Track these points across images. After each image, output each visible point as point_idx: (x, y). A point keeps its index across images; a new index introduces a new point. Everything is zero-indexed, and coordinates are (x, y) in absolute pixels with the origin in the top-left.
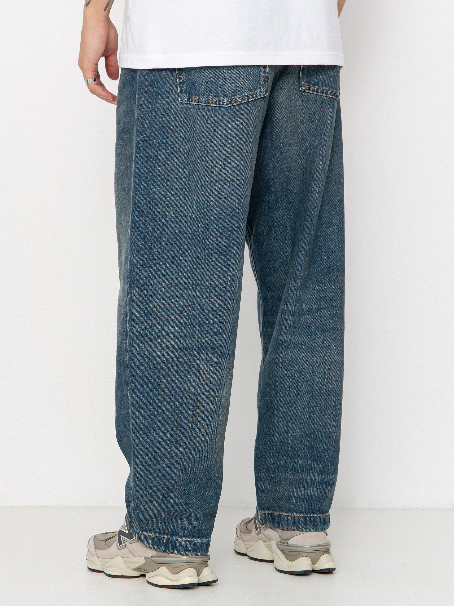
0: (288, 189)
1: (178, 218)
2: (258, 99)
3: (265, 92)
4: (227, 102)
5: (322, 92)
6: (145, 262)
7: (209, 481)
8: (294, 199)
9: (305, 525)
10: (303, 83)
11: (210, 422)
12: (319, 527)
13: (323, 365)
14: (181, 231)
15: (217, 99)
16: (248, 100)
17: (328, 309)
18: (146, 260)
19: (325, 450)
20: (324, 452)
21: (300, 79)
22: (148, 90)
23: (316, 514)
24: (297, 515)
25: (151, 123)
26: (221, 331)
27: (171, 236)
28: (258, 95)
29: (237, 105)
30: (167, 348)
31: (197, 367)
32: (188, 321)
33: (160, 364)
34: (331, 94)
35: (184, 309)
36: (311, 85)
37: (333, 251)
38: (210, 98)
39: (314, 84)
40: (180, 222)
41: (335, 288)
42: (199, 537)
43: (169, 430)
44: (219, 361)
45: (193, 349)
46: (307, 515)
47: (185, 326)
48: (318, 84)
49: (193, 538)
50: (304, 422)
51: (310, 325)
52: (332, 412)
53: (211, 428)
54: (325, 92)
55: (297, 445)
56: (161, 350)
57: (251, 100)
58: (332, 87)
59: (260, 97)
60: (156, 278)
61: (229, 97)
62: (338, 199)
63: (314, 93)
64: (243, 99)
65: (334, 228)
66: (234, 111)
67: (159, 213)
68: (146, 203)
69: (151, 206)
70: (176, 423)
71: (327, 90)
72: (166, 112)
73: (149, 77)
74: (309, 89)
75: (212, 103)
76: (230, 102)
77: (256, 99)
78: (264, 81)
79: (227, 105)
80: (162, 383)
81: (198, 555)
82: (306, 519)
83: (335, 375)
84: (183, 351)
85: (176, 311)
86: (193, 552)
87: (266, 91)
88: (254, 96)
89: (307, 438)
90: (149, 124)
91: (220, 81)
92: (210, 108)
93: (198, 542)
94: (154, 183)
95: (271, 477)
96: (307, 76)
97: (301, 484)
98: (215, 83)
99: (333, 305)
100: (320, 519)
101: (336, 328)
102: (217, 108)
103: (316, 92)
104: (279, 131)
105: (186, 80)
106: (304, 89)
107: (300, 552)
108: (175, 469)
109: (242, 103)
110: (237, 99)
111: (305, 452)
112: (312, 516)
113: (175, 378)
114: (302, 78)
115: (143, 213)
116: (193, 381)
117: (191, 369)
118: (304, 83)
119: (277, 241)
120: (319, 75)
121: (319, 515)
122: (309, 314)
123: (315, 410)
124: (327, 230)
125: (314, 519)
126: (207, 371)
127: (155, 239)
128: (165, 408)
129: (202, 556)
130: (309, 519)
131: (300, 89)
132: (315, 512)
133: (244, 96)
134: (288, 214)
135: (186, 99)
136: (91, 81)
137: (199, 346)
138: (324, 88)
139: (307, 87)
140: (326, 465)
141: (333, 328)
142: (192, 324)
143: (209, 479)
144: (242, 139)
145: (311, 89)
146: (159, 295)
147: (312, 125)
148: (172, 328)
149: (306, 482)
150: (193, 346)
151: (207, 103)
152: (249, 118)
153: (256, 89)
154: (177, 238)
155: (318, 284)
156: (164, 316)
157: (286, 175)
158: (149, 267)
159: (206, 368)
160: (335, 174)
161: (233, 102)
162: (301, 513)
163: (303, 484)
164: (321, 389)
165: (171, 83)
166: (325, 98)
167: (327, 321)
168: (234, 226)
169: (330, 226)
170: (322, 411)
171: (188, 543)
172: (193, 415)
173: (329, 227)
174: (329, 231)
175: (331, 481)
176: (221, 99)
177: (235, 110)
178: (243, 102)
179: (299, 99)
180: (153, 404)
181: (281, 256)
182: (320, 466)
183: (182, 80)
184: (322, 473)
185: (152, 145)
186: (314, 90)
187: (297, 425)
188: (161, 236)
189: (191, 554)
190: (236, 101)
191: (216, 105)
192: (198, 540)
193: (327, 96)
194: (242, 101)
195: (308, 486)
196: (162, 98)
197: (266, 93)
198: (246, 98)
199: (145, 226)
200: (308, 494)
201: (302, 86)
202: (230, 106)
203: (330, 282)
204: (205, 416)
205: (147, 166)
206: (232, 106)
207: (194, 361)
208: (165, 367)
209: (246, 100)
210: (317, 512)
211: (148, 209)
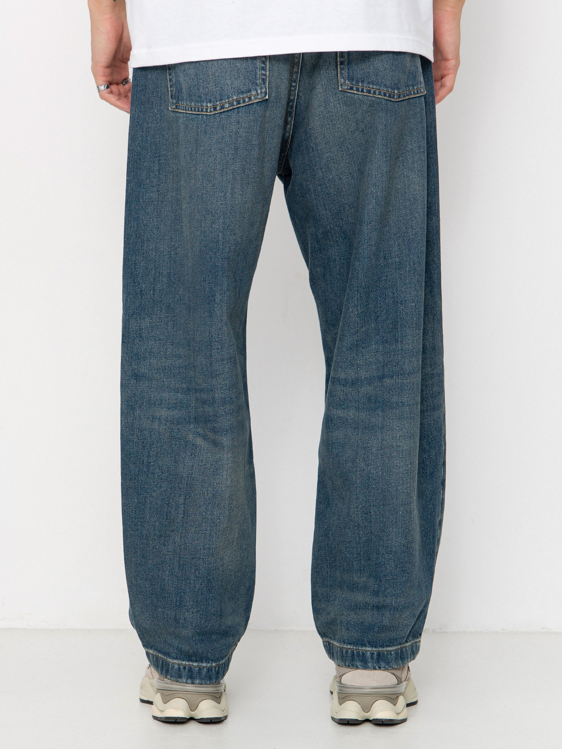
0: (342, 219)
1: (173, 256)
2: (253, 103)
3: (263, 95)
4: (211, 109)
5: (369, 92)
6: (135, 312)
7: (212, 592)
8: (350, 232)
9: (352, 660)
10: (342, 80)
11: (204, 514)
12: (370, 665)
13: (382, 452)
14: (176, 273)
15: (200, 104)
16: (239, 106)
17: (392, 377)
18: (137, 309)
19: (381, 564)
20: (380, 567)
21: (339, 76)
22: (139, 97)
23: (366, 646)
24: (345, 646)
25: (142, 138)
26: (211, 400)
27: (166, 279)
28: (253, 98)
29: (224, 112)
30: (159, 419)
31: (193, 445)
32: (184, 386)
33: (151, 439)
34: (380, 94)
35: (181, 371)
36: (354, 83)
37: (402, 301)
38: (193, 104)
39: (358, 82)
40: (175, 261)
41: (401, 350)
42: (196, 661)
43: (158, 523)
44: (214, 438)
45: (190, 422)
46: (355, 648)
47: (181, 393)
48: (363, 82)
49: (188, 661)
50: (359, 525)
51: (371, 398)
52: (392, 514)
53: (206, 522)
54: (372, 92)
55: (352, 554)
56: (152, 421)
57: (242, 105)
58: (381, 84)
59: (256, 101)
60: (149, 332)
61: (214, 102)
62: (412, 232)
63: (358, 93)
64: (231, 104)
65: (405, 271)
66: (220, 120)
67: (152, 250)
68: (136, 239)
69: (142, 242)
70: (165, 514)
71: (375, 89)
72: (157, 123)
73: (142, 80)
74: (351, 88)
75: (195, 111)
76: (215, 109)
77: (250, 104)
78: (264, 80)
79: (211, 112)
80: (152, 463)
81: (194, 683)
82: (354, 652)
83: (397, 466)
84: (178, 424)
85: (170, 373)
86: (187, 679)
87: (267, 93)
88: (247, 100)
89: (364, 547)
90: (140, 139)
91: (203, 82)
92: (194, 116)
93: (194, 667)
94: (146, 212)
95: (328, 594)
96: (348, 71)
97: (351, 606)
98: (198, 84)
99: (399, 372)
100: (372, 654)
101: (401, 402)
102: (200, 116)
103: (361, 92)
104: (316, 144)
105: (175, 82)
106: (345, 89)
107: (349, 695)
108: (163, 571)
109: (231, 110)
110: (223, 105)
111: (361, 564)
112: (361, 650)
113: (168, 458)
114: (341, 74)
115: (133, 250)
116: (187, 461)
117: (186, 446)
118: (344, 80)
119: (333, 287)
120: (363, 69)
121: (370, 649)
122: (370, 384)
123: (372, 511)
124: (396, 273)
125: (363, 654)
126: (204, 450)
127: (147, 283)
128: (154, 494)
129: (201, 684)
130: (357, 652)
131: (340, 89)
132: (364, 644)
133: (232, 101)
134: (344, 251)
135: (174, 107)
136: (102, 88)
137: (196, 418)
138: (371, 86)
139: (348, 86)
140: (381, 583)
141: (397, 403)
142: (188, 389)
143: (212, 590)
144: (228, 156)
145: (355, 89)
146: (152, 353)
147: (362, 135)
148: (166, 395)
149: (358, 605)
150: (190, 417)
151: (190, 110)
152: (238, 128)
153: (250, 91)
154: (172, 281)
155: (382, 345)
156: (157, 379)
157: (335, 200)
158: (140, 318)
159: (204, 445)
160: (410, 199)
161: (218, 108)
162: (350, 644)
163: (353, 607)
164: (378, 483)
165: (163, 86)
166: (373, 99)
167: (389, 393)
168: (217, 267)
169: (401, 268)
170: (380, 512)
171: (182, 667)
172: (184, 504)
173: (399, 269)
174: (399, 274)
175: (390, 605)
176: (204, 104)
177: (221, 118)
178: (231, 108)
179: (341, 101)
180: (141, 489)
181: (338, 306)
182: (375, 585)
183: (172, 83)
184: (376, 593)
185: (143, 165)
186: (358, 90)
187: (350, 529)
188: (154, 279)
189: (184, 681)
190: (222, 107)
191: (199, 113)
192: (195, 664)
193: (376, 96)
194: (229, 107)
195: (360, 609)
196: (153, 106)
197: (265, 96)
198: (235, 103)
199: (135, 266)
200: (361, 620)
201: (341, 85)
202: (216, 114)
203: (397, 341)
204: (197, 506)
205: (137, 192)
206: (218, 113)
207: (191, 437)
208: (156, 443)
209: (234, 105)
210: (367, 645)
211: (139, 245)
